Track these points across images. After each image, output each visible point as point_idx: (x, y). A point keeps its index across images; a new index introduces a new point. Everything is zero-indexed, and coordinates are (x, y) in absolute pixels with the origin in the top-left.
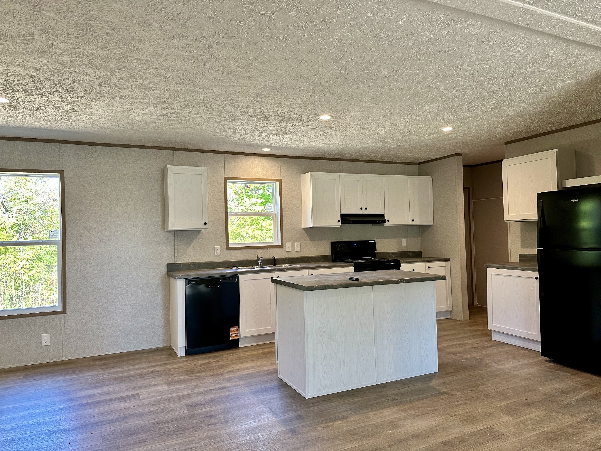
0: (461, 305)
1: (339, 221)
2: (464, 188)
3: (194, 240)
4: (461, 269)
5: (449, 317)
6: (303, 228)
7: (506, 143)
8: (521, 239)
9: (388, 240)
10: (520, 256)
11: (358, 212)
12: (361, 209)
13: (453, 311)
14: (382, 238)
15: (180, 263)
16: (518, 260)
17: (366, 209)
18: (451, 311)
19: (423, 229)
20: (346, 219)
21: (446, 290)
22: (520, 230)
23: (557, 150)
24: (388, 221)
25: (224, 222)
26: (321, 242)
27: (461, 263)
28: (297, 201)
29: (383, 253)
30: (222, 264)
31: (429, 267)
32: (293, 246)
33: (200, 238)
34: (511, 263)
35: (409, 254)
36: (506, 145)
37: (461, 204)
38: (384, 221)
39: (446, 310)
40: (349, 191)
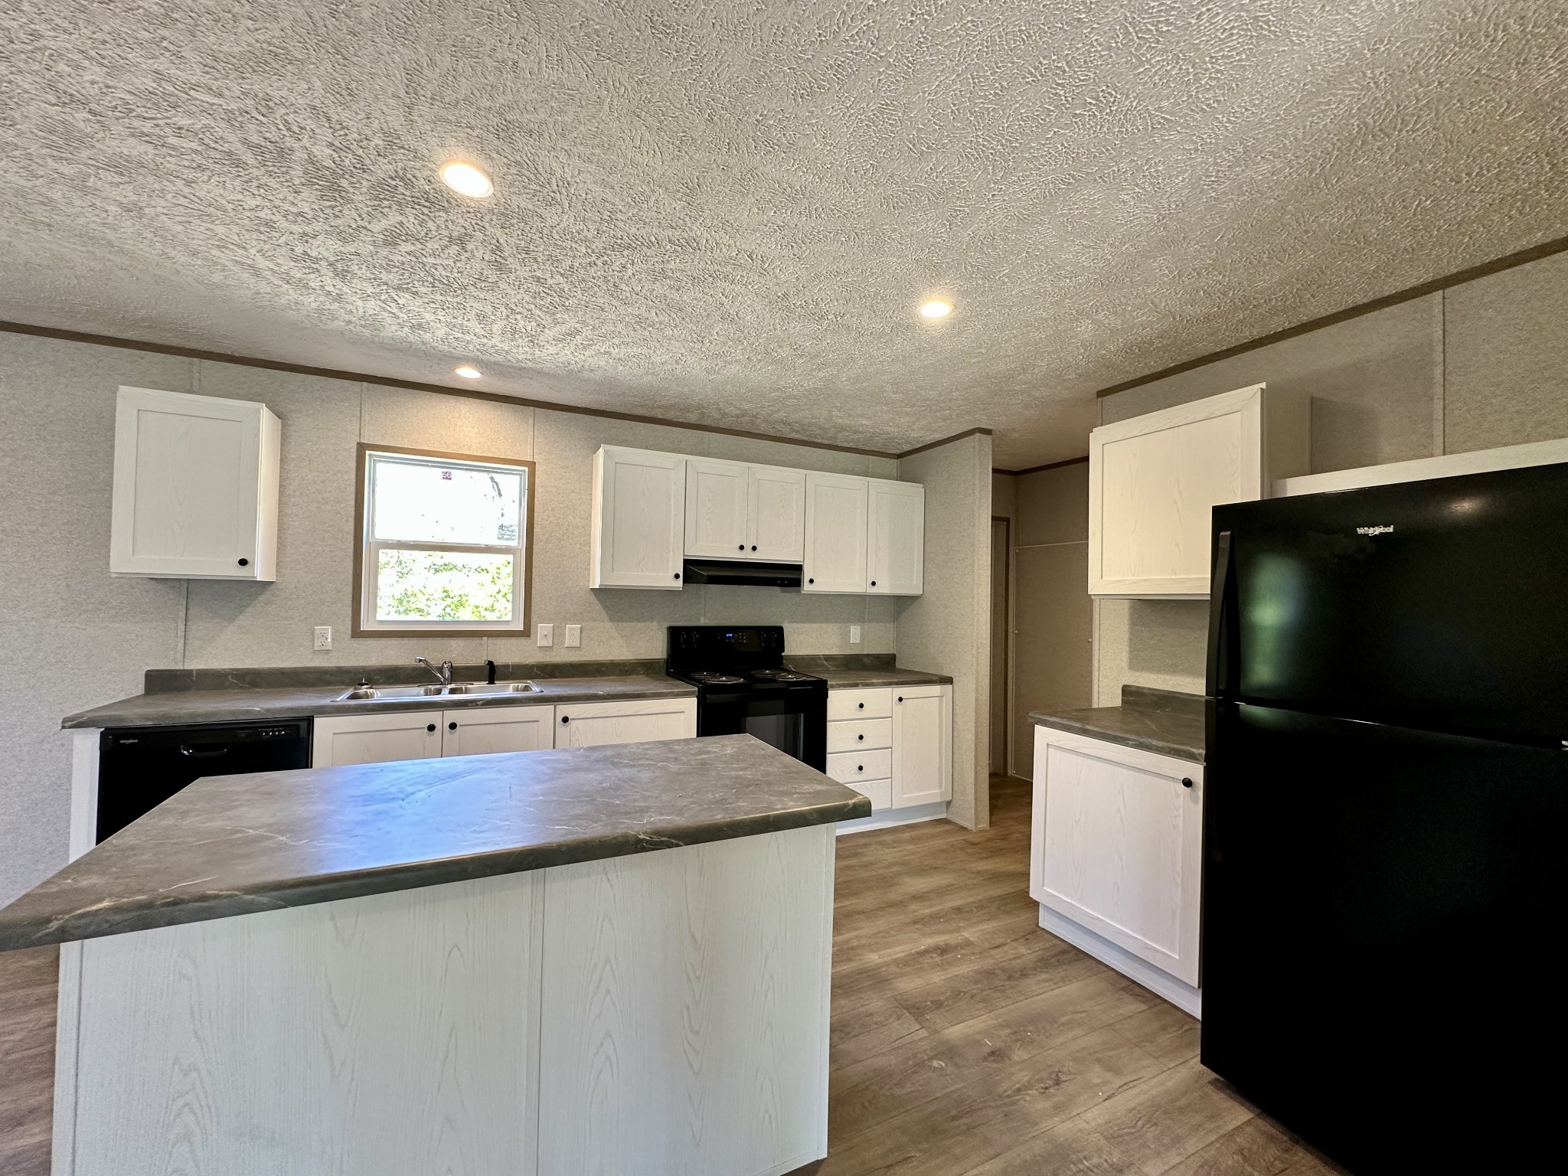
0: (973, 791)
1: (677, 576)
2: (994, 518)
3: (246, 606)
4: (977, 706)
5: (943, 816)
6: (592, 589)
7: (1102, 394)
8: (1130, 647)
9: (816, 626)
10: (1126, 691)
11: (735, 555)
12: (742, 548)
13: (954, 802)
14: (804, 622)
15: (192, 670)
16: (1118, 702)
17: (754, 548)
18: (949, 803)
19: (901, 604)
20: (697, 571)
21: (940, 754)
22: (1127, 622)
23: (1263, 385)
24: (811, 581)
25: (349, 564)
26: (639, 625)
27: (977, 690)
28: (577, 520)
29: (802, 658)
30: (332, 675)
31: (901, 699)
32: (558, 634)
33: (266, 604)
34: (1098, 709)
35: (865, 660)
36: (1100, 399)
37: (985, 549)
38: (796, 583)
39: (938, 800)
40: (710, 500)
